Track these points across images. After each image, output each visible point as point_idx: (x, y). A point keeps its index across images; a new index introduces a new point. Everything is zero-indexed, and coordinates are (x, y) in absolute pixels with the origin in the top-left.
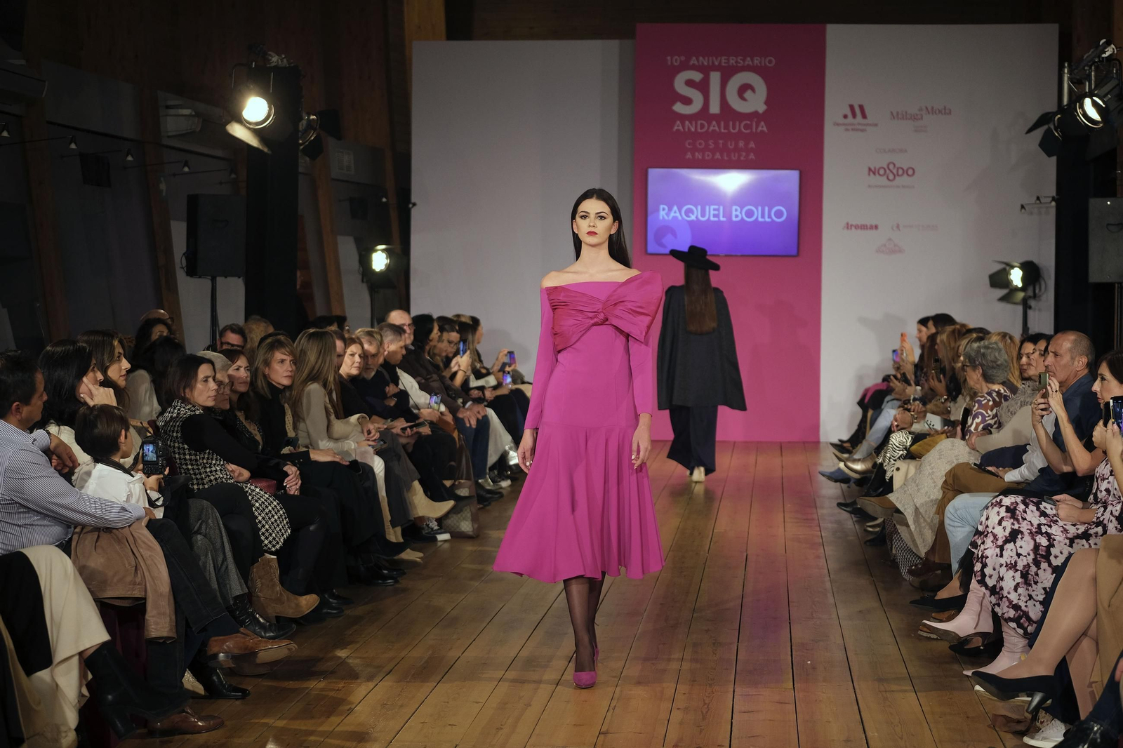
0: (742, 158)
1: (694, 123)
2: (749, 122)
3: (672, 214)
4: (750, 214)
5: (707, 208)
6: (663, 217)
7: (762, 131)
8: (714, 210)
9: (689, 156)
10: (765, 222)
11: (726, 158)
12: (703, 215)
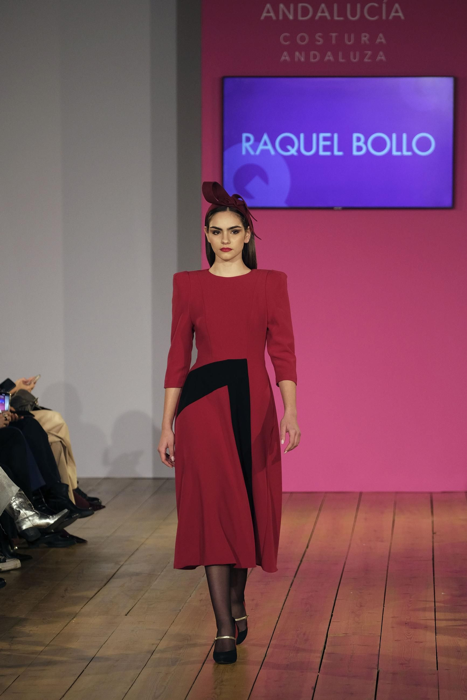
0: (366, 60)
1: (292, 6)
2: (376, 5)
3: (261, 147)
4: (379, 144)
5: (314, 136)
6: (247, 151)
7: (397, 18)
8: (325, 139)
9: (285, 57)
10: (402, 157)
11: (341, 60)
12: (308, 148)
